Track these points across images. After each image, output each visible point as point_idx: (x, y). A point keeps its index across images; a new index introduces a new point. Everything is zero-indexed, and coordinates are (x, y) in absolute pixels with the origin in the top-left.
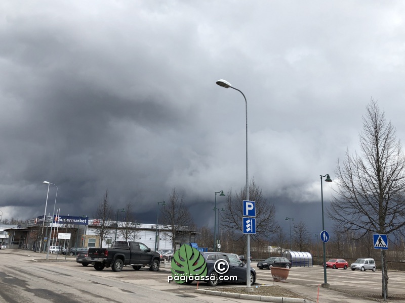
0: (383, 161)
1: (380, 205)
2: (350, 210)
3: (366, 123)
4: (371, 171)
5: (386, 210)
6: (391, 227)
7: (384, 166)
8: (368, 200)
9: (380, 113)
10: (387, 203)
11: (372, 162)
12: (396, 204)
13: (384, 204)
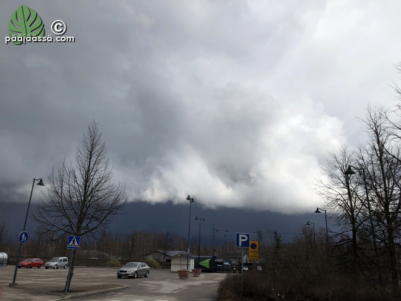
0: (92, 174)
1: (81, 211)
2: (54, 213)
3: (85, 139)
4: (80, 181)
5: (85, 215)
6: (86, 230)
7: (92, 178)
8: (72, 206)
9: (99, 133)
10: (87, 210)
11: (82, 173)
12: (94, 210)
13: (85, 210)
